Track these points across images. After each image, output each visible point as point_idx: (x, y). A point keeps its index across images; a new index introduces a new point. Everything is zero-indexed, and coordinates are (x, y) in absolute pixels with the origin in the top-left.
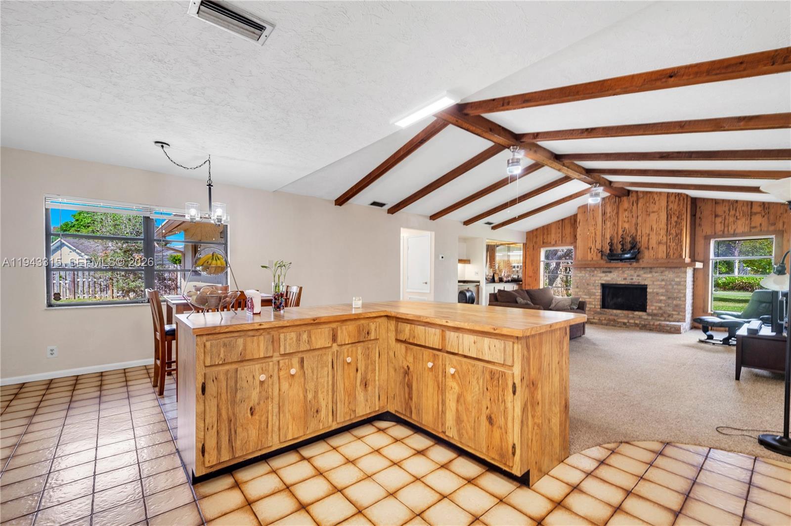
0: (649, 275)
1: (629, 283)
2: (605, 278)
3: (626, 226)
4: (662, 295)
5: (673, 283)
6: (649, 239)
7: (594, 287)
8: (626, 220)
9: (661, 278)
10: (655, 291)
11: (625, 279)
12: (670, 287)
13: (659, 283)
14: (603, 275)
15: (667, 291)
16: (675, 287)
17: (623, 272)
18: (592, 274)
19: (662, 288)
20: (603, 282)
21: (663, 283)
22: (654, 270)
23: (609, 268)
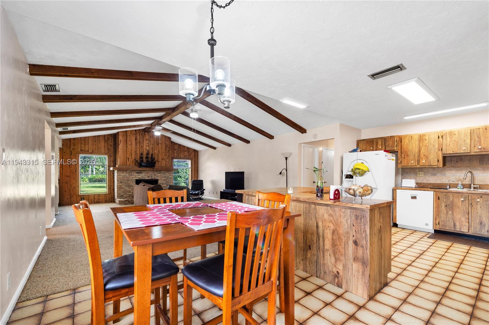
0: (159, 175)
1: (150, 179)
2: (138, 176)
3: (148, 148)
4: (165, 184)
5: (169, 178)
6: (158, 156)
7: (131, 182)
8: (147, 145)
9: (164, 176)
10: (162, 182)
11: (148, 177)
12: (168, 180)
13: (163, 178)
14: (137, 174)
15: (167, 182)
16: (169, 180)
17: (148, 173)
18: (131, 174)
19: (165, 181)
20: (137, 179)
21: (165, 178)
22: (162, 172)
23: (140, 171)
